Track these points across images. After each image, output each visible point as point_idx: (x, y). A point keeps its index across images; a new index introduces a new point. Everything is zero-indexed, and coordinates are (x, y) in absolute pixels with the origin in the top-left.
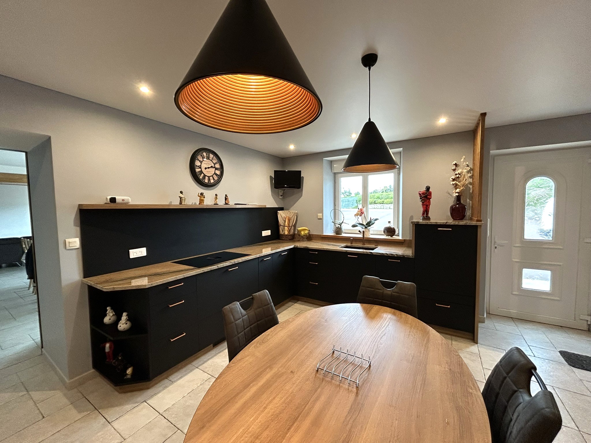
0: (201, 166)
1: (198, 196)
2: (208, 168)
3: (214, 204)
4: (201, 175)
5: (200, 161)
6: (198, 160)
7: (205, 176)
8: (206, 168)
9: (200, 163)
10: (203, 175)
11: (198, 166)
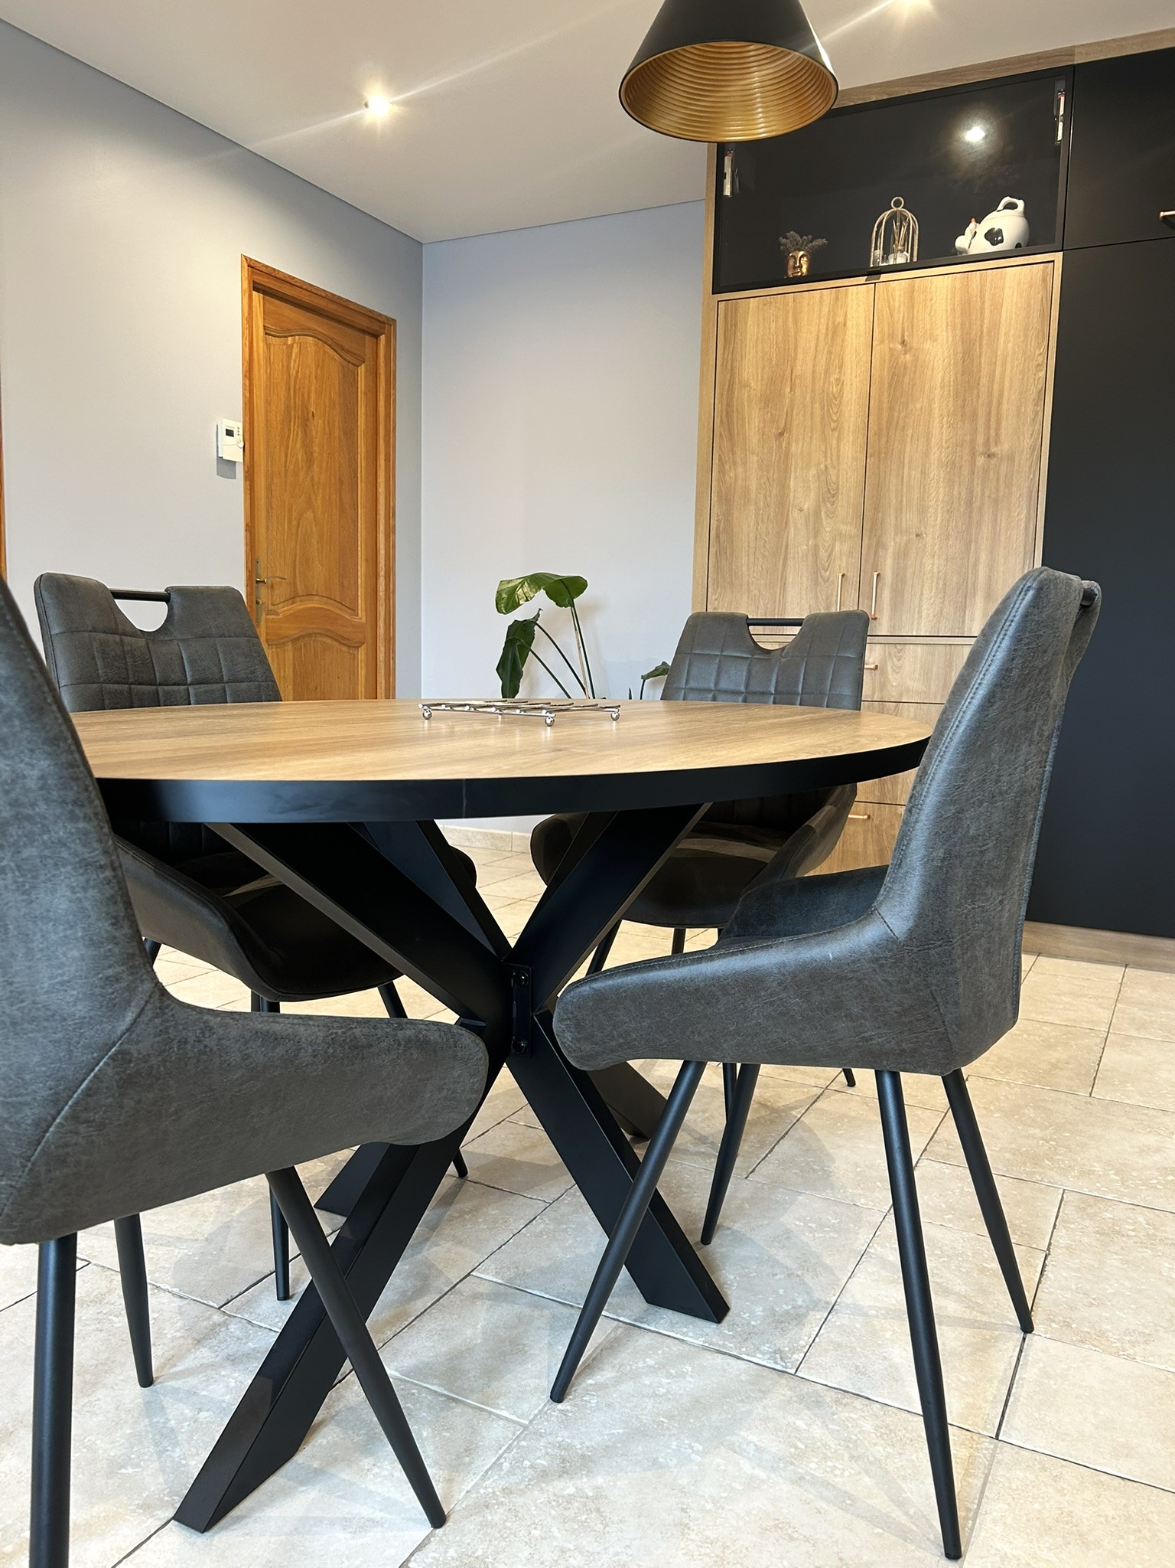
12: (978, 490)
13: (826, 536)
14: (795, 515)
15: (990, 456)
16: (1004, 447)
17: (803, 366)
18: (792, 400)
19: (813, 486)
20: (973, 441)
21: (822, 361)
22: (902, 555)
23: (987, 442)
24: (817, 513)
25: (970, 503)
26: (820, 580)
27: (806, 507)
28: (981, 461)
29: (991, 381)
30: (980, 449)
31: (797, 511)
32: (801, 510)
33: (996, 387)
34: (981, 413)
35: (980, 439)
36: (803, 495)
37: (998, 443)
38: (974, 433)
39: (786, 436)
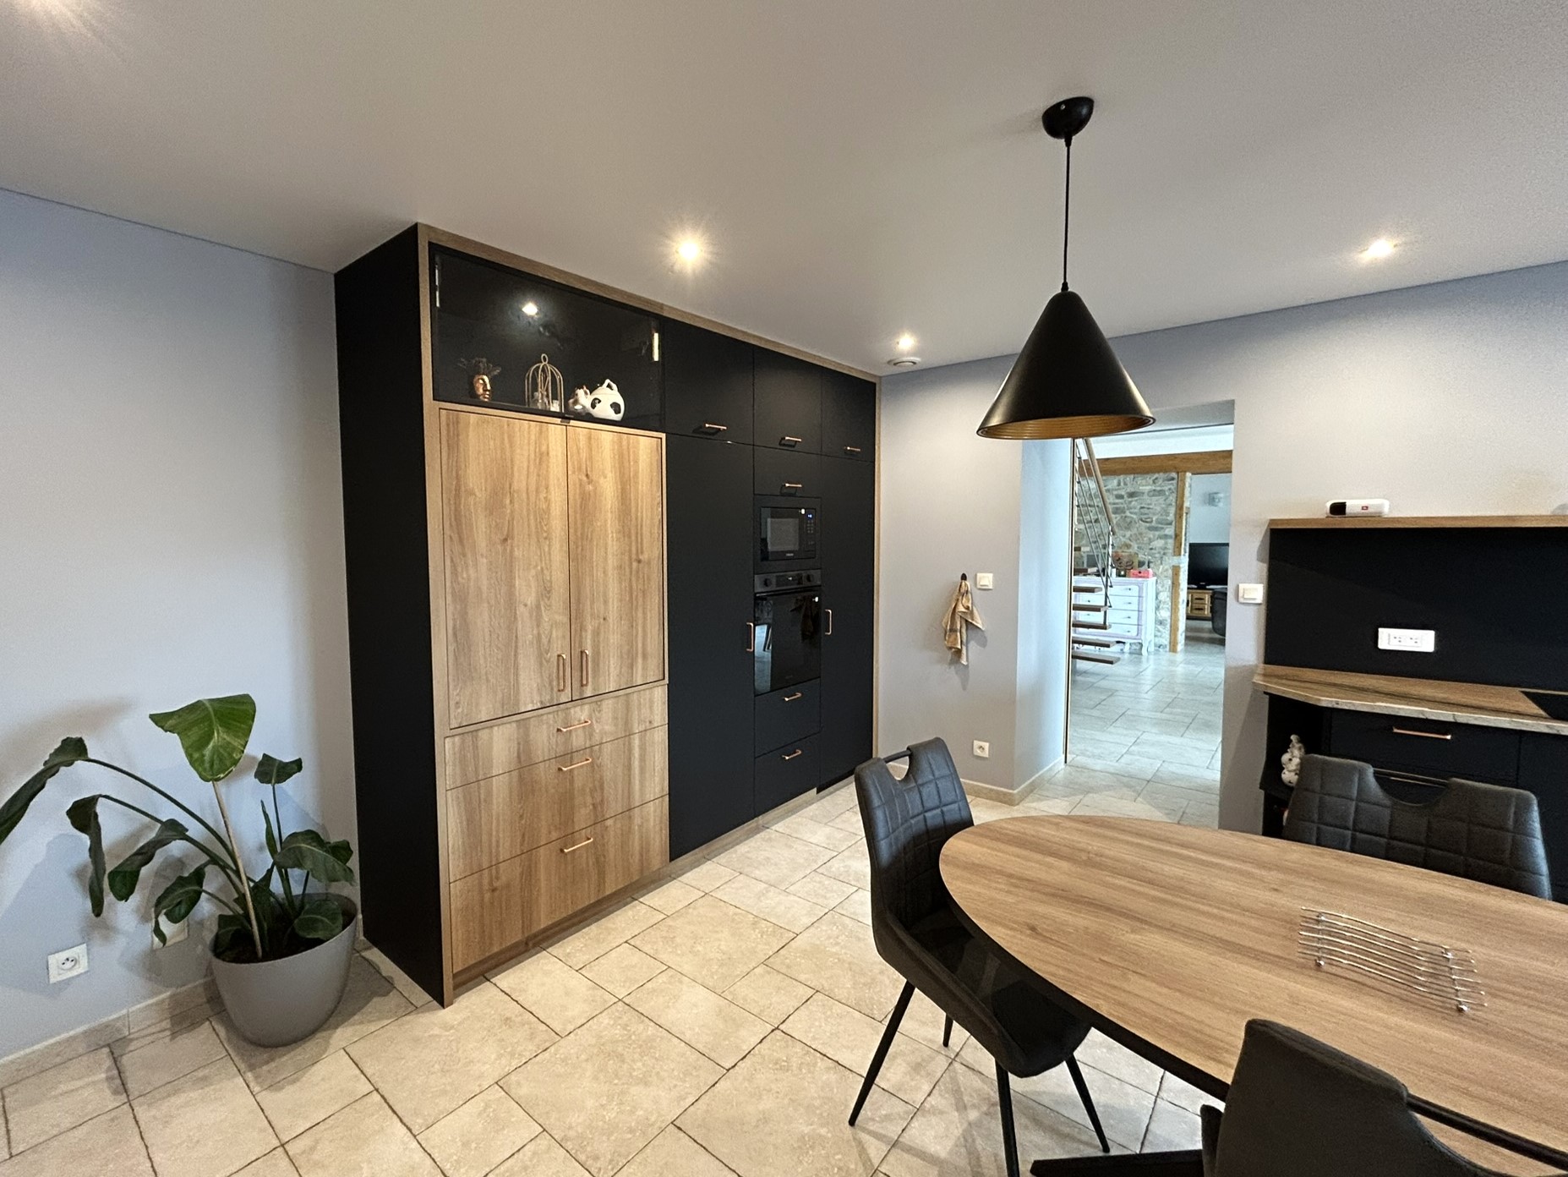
12: (634, 583)
13: (546, 625)
14: (521, 609)
15: (639, 561)
16: (645, 556)
17: (519, 482)
18: (512, 512)
19: (533, 584)
20: (630, 551)
21: (533, 479)
22: (596, 633)
23: (637, 552)
24: (538, 607)
25: (631, 594)
26: (544, 661)
27: (529, 603)
28: (635, 564)
29: (637, 511)
30: (634, 557)
31: (523, 607)
32: (526, 605)
33: (639, 513)
34: (633, 532)
35: (634, 549)
36: (526, 591)
37: (642, 553)
38: (630, 545)
39: (509, 541)
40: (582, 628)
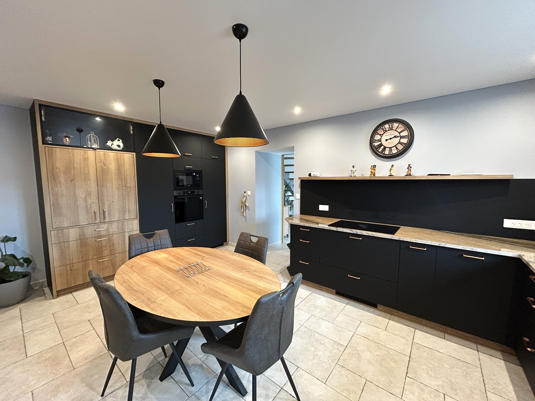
0: (381, 139)
1: (371, 169)
2: (390, 139)
3: (389, 176)
4: (381, 148)
5: (380, 135)
6: (378, 134)
7: (385, 148)
8: (386, 140)
9: (381, 137)
10: (383, 147)
11: (378, 140)
12: (124, 193)
13: (89, 203)
15: (126, 187)
16: (128, 185)
18: (74, 173)
19: (84, 192)
20: (122, 184)
21: (82, 165)
22: (109, 206)
23: (125, 184)
24: (86, 198)
25: (123, 195)
26: (89, 213)
27: (82, 197)
28: (124, 188)
29: (124, 173)
30: (124, 185)
31: (80, 198)
33: (126, 174)
34: (123, 179)
35: (124, 184)
36: (81, 194)
37: (127, 185)
38: (122, 182)
39: (73, 181)
40: (104, 204)
